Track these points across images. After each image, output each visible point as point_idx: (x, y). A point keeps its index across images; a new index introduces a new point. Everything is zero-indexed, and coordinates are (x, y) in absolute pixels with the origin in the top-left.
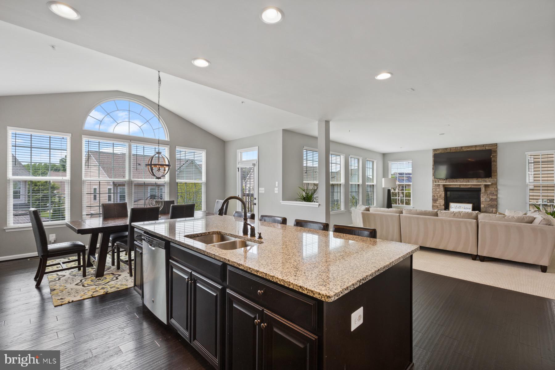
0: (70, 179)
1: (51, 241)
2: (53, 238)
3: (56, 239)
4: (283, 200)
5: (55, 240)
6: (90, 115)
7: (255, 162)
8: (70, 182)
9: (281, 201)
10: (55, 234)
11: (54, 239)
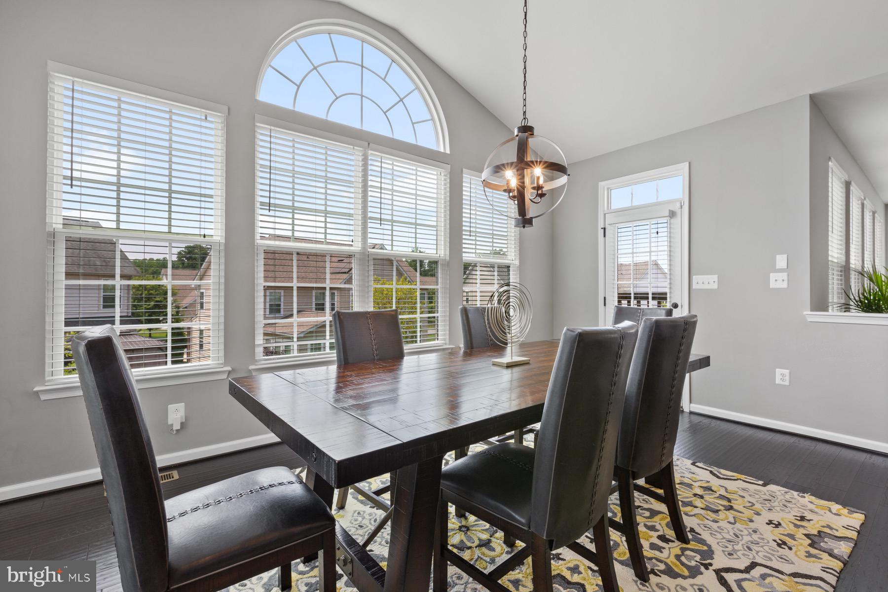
0: (223, 241)
1: (172, 425)
2: (179, 416)
3: (186, 418)
4: (812, 310)
5: (184, 420)
6: (272, 64)
7: (676, 207)
8: (222, 248)
9: (805, 313)
10: (183, 404)
11: (182, 417)
